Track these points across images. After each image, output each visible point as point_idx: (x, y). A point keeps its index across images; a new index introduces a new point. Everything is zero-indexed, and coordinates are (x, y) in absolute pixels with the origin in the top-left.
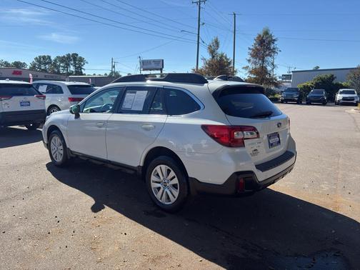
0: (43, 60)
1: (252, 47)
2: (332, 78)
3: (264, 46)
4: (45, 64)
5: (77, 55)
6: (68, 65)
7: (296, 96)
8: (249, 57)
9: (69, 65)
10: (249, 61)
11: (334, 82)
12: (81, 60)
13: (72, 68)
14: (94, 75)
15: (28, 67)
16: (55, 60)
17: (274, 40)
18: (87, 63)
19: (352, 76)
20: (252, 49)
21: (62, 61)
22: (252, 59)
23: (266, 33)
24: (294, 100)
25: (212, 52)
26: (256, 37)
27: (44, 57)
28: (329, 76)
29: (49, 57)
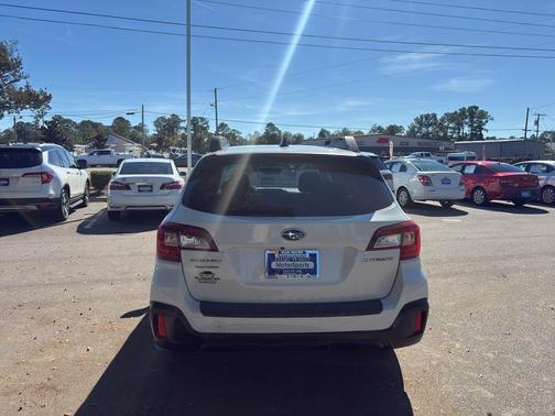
0: (426, 120)
4: (428, 126)
5: (476, 108)
6: (460, 125)
9: (462, 125)
12: (483, 115)
13: (466, 130)
14: (512, 137)
15: (404, 133)
16: (442, 120)
18: (492, 119)
21: (451, 121)
27: (427, 116)
29: (434, 116)
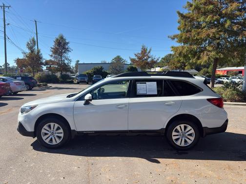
1: (53, 47)
2: (102, 68)
3: (61, 46)
7: (86, 80)
8: (51, 53)
10: (51, 56)
11: (103, 71)
17: (68, 43)
19: (111, 67)
20: (53, 48)
22: (54, 55)
23: (62, 38)
24: (85, 82)
25: (31, 48)
26: (55, 40)
28: (100, 67)
